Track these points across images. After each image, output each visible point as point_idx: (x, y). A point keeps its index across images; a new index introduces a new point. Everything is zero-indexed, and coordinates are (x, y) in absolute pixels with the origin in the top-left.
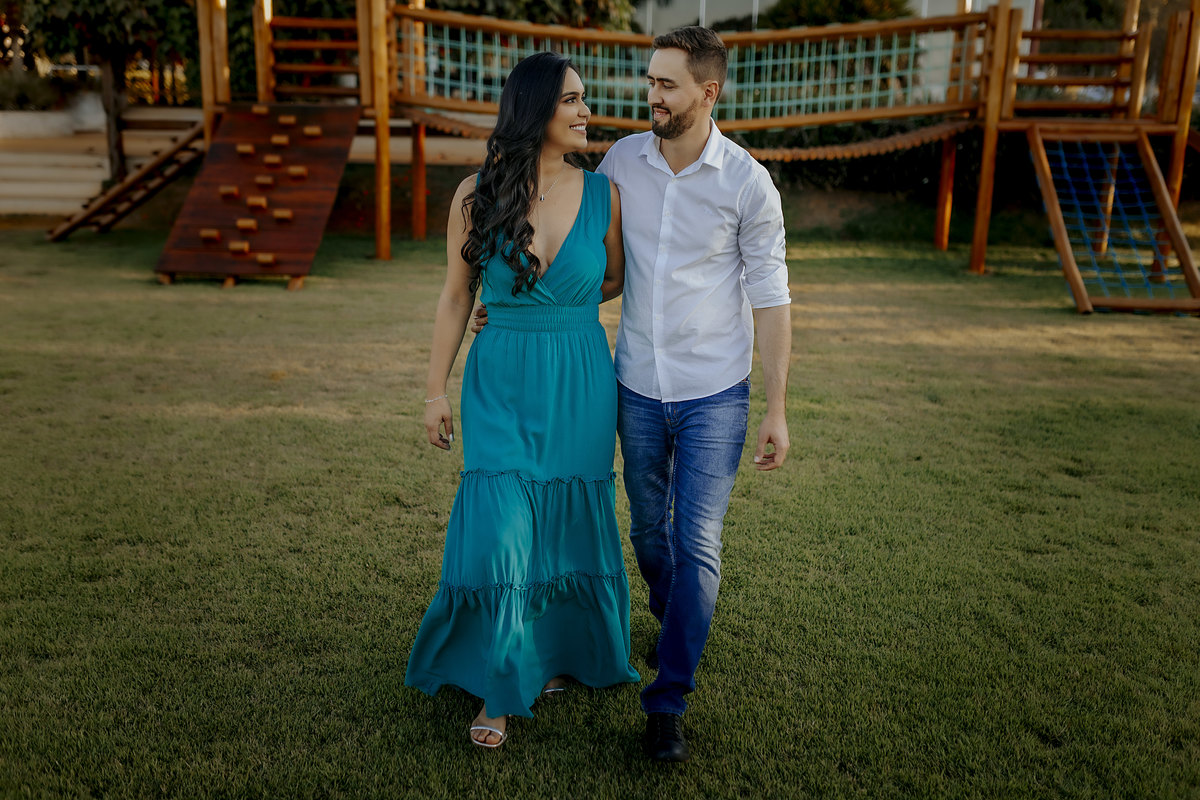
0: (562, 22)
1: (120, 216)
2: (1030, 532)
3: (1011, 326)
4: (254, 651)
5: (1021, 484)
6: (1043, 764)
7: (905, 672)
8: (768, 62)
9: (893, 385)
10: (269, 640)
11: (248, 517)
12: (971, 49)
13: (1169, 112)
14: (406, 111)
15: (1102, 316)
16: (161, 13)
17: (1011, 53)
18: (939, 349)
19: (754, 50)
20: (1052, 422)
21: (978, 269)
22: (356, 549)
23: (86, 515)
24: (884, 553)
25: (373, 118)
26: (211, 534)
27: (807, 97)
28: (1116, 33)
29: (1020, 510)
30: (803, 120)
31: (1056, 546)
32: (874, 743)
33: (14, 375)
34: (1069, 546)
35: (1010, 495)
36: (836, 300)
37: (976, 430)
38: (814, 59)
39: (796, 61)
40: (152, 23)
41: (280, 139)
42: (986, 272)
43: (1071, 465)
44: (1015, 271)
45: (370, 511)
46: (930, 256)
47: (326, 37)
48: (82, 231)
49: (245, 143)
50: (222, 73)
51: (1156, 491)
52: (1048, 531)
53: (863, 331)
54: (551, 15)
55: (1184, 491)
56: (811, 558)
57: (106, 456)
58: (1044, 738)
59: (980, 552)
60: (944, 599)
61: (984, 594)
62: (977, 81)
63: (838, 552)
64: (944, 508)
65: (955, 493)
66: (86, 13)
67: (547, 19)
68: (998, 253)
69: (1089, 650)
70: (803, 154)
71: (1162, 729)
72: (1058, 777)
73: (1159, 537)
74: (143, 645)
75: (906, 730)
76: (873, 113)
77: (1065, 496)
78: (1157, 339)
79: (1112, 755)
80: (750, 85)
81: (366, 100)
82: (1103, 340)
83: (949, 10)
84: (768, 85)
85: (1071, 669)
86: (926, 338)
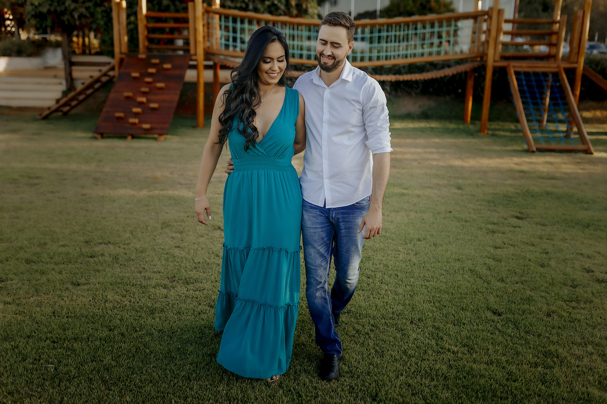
0: (285, 14)
1: (73, 107)
2: (497, 240)
3: (497, 157)
4: (166, 283)
5: (495, 222)
6: (493, 321)
7: (439, 290)
8: (384, 34)
9: (441, 182)
10: (173, 279)
11: (155, 234)
12: (480, 28)
13: (574, 58)
14: (211, 57)
15: (540, 153)
16: (92, 10)
17: (499, 30)
18: (463, 167)
19: (377, 27)
20: (512, 198)
21: (484, 132)
22: (204, 246)
23: (84, 233)
24: (433, 248)
25: (196, 60)
26: (140, 241)
27: (403, 50)
28: (549, 20)
29: (494, 232)
30: (401, 61)
31: (508, 246)
32: (425, 314)
33: (38, 178)
34: (514, 246)
35: (490, 227)
36: (416, 146)
37: (477, 201)
38: (406, 32)
39: (398, 33)
40: (88, 15)
41: (152, 70)
42: (487, 134)
43: (518, 215)
44: (502, 133)
45: (208, 232)
46: (461, 127)
47: (172, 21)
48: (55, 114)
49: (135, 72)
50: (124, 39)
51: (555, 225)
52: (505, 240)
53: (428, 159)
54: (280, 11)
55: (567, 225)
56: (401, 250)
57: (87, 210)
58: (494, 313)
59: (475, 248)
60: (457, 265)
61: (475, 263)
62: (483, 44)
63: (413, 248)
64: (460, 231)
65: (466, 225)
66: (56, 10)
67: (278, 13)
68: (494, 125)
69: (517, 283)
70: (401, 78)
71: (543, 310)
72: (499, 326)
73: (553, 242)
74: (119, 280)
75: (438, 310)
76: (434, 58)
77: (514, 227)
78: (565, 163)
79: (521, 318)
80: (376, 45)
81: (192, 52)
82: (539, 164)
83: (470, 9)
84: (384, 45)
85: (509, 289)
86: (457, 163)
